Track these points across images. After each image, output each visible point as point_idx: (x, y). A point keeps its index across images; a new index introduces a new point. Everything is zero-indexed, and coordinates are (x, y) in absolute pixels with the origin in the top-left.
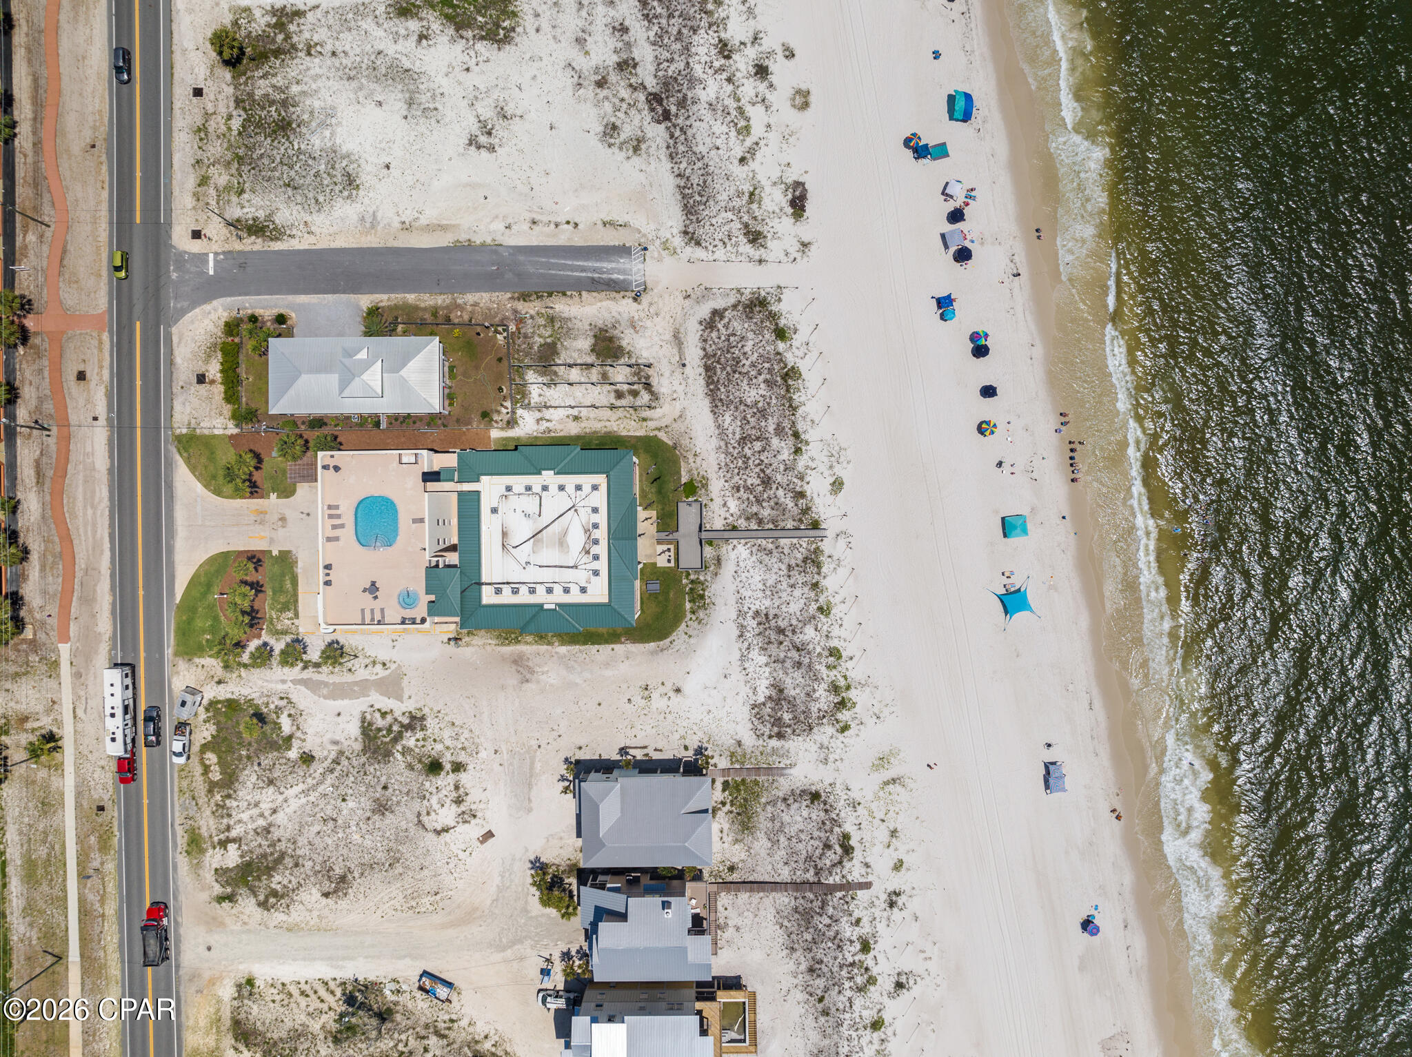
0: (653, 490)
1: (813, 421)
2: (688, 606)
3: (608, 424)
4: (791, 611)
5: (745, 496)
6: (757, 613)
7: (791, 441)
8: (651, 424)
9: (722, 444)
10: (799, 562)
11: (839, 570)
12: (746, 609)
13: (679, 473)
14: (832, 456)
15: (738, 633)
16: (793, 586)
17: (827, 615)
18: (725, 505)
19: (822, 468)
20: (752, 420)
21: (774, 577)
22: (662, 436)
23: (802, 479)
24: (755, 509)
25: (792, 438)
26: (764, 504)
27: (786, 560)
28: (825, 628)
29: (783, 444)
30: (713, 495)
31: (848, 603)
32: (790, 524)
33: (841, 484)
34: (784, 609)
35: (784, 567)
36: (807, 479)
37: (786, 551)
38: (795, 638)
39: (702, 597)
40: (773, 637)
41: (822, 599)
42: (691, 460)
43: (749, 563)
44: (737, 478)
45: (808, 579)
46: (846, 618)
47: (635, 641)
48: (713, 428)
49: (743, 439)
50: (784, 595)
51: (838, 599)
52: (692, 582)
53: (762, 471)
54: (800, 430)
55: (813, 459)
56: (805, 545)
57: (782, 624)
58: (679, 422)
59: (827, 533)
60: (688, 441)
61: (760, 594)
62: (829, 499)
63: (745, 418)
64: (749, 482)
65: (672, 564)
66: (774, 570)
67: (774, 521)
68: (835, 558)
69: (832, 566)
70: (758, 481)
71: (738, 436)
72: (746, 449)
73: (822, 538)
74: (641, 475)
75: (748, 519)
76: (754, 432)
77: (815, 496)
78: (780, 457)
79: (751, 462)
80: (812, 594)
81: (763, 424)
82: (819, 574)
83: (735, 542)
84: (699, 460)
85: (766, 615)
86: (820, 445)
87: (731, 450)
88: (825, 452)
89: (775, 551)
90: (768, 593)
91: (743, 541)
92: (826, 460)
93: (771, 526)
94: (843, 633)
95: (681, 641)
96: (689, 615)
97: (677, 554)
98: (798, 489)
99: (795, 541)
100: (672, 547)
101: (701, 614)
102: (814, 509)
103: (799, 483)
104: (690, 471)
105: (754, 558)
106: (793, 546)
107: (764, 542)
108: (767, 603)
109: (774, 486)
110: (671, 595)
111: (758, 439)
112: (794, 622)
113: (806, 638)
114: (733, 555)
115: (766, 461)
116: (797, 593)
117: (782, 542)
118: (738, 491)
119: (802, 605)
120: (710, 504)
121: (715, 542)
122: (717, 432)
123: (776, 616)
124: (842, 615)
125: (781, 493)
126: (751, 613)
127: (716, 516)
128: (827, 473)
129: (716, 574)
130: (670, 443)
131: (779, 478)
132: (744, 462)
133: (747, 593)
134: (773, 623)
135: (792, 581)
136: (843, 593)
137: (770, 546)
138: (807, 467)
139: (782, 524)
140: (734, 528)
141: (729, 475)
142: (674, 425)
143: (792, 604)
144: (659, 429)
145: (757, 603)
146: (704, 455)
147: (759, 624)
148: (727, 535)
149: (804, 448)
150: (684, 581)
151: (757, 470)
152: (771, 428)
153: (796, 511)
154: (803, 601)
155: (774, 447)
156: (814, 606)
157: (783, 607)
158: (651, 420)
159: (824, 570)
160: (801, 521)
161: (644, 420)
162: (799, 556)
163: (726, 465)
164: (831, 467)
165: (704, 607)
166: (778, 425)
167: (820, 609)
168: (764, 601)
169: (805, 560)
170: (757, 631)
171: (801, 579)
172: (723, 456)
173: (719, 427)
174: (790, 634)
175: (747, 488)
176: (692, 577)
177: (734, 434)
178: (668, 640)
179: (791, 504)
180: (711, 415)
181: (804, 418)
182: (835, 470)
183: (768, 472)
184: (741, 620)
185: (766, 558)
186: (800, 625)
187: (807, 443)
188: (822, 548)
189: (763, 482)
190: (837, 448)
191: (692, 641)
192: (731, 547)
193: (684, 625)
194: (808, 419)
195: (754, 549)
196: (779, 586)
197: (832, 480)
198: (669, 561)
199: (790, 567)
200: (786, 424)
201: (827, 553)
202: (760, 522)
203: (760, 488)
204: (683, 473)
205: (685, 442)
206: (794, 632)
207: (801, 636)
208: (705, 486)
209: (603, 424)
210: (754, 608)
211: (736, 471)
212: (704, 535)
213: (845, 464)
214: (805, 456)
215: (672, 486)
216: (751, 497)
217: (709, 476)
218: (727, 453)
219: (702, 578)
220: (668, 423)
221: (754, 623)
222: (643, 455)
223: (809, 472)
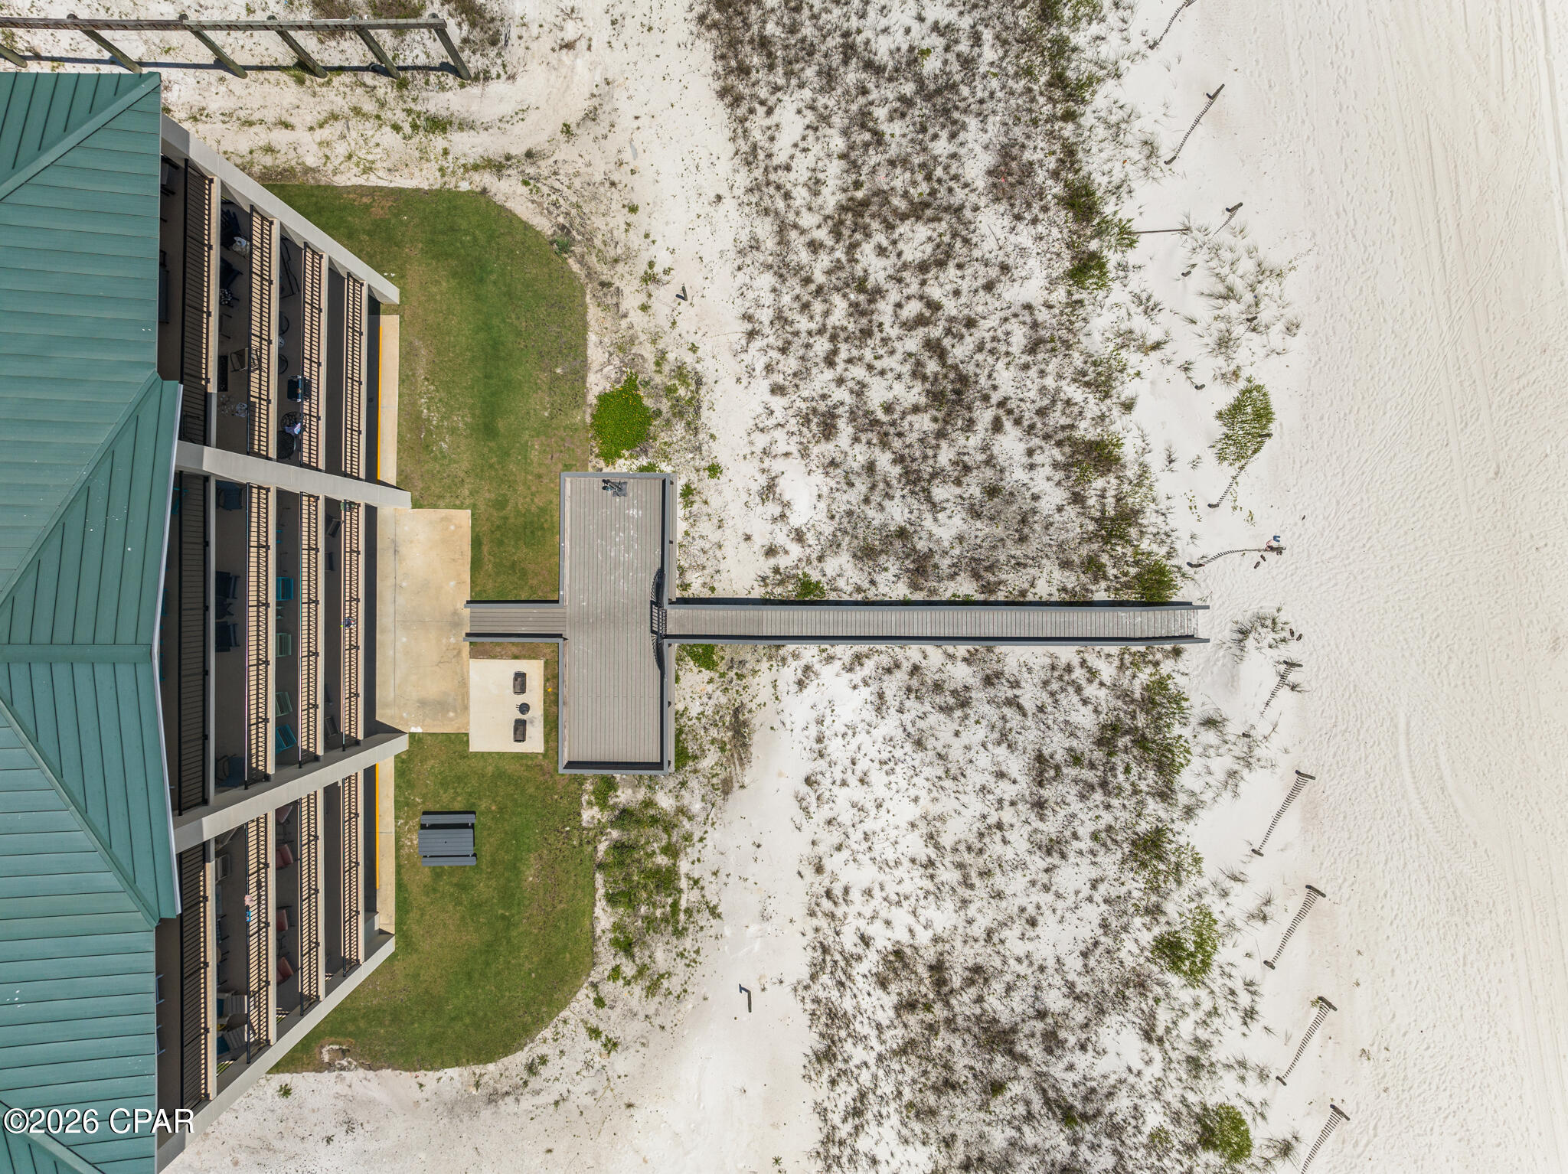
0: (461, 420)
1: (1150, 147)
2: (604, 917)
3: (280, 138)
4: (1043, 952)
5: (859, 455)
6: (898, 959)
7: (1058, 225)
8: (465, 145)
9: (765, 229)
10: (1084, 745)
11: (1253, 781)
12: (849, 941)
13: (576, 350)
14: (1229, 295)
15: (812, 1041)
16: (1053, 847)
17: (1197, 974)
18: (769, 491)
19: (1188, 345)
20: (894, 130)
21: (976, 806)
22: (509, 192)
23: (1102, 386)
24: (897, 512)
25: (1062, 215)
26: (941, 492)
27: (1029, 738)
28: (1186, 1028)
29: (1025, 236)
30: (721, 452)
31: (1282, 919)
32: (1049, 581)
33: (1264, 415)
34: (1015, 946)
35: (1016, 765)
36: (1126, 388)
37: (1030, 696)
38: (1057, 1070)
39: (666, 880)
40: (960, 1063)
41: (1177, 906)
42: (631, 301)
43: (871, 746)
44: (822, 379)
45: (1120, 814)
46: (1268, 982)
47: (373, 1062)
48: (725, 166)
49: (857, 208)
50: (1015, 884)
51: (1243, 899)
52: (625, 817)
53: (934, 347)
54: (1100, 181)
55: (1149, 307)
56: (1107, 671)
57: (1003, 1008)
58: (584, 139)
59: (1200, 623)
60: (622, 217)
61: (914, 882)
62: (1215, 476)
63: (864, 119)
64: (877, 394)
65: (535, 743)
66: (975, 779)
67: (978, 567)
68: (1233, 729)
69: (1221, 765)
70: (915, 394)
71: (831, 199)
72: (867, 255)
73: (1178, 642)
74: (407, 355)
75: (866, 554)
76: (900, 180)
77: (1156, 461)
78: (1013, 293)
79: (884, 309)
80: (1135, 885)
81: (941, 147)
82: (1165, 794)
83: (810, 653)
84: (664, 297)
85: (938, 968)
86: (1179, 250)
87: (804, 256)
88: (1201, 280)
89: (978, 695)
90: (949, 875)
91: (844, 652)
92: (1203, 310)
93: (966, 587)
94: (1256, 1047)
95: (572, 1064)
96: (607, 958)
97: (552, 700)
98: (1086, 431)
99: (1067, 653)
100: (534, 669)
101: (661, 953)
102: (1149, 518)
103: (1093, 408)
104: (624, 346)
105: (890, 725)
106: (1059, 678)
107: (935, 655)
108: (943, 917)
109: (984, 417)
110: (530, 876)
111: (917, 211)
112: (1055, 1001)
113: (1104, 1068)
114: (799, 709)
115: (951, 307)
116: (1072, 876)
117: (1013, 657)
118: (829, 430)
119: (1088, 930)
120: (707, 486)
121: (726, 651)
122: (743, 179)
123: (977, 973)
124: (1252, 969)
125: (1010, 444)
126: (871, 962)
127: (731, 539)
128: (1207, 366)
129: (726, 787)
130: (544, 225)
131: (1006, 379)
132: (856, 310)
133: (858, 875)
134: (964, 1004)
135: (1051, 827)
136: (1261, 876)
137: (961, 674)
138: (1126, 339)
139: (1013, 581)
140: (809, 596)
141: (791, 364)
142: (565, 152)
143: (1048, 926)
144: (498, 166)
145: (901, 917)
146: (685, 275)
147: (908, 1005)
148: (775, 621)
149: (1112, 258)
150: (590, 815)
151: (913, 343)
152: (976, 167)
153: (1073, 525)
154: (1092, 913)
155: (987, 247)
156: (1142, 935)
157: (1011, 934)
158: (465, 125)
159: (1186, 779)
160: (1093, 567)
161: (438, 125)
162: (1085, 719)
163: (780, 319)
164: (1224, 343)
165: (674, 923)
166: (1006, 153)
167: (1169, 949)
168: (929, 912)
169: (1107, 737)
170: (895, 1037)
171: (1088, 817)
172: (768, 280)
173: (750, 159)
174: (1036, 1053)
175: (866, 423)
176: (625, 796)
177: (815, 186)
178: (517, 1060)
179: (1052, 496)
180: (720, 111)
181: (1116, 130)
182: (1241, 356)
183: (959, 352)
184: (825, 987)
185: (944, 729)
186: (1079, 1015)
187: (1127, 237)
188: (1179, 683)
189: (936, 397)
190: (1247, 266)
191: (620, 1062)
192: (789, 674)
193: (582, 1000)
194: (1133, 134)
195: (893, 686)
196: (995, 848)
197: (1225, 396)
198: (520, 730)
199: (1042, 767)
200: (1039, 152)
201: (1198, 706)
202: (920, 567)
203: (924, 423)
204: (596, 354)
205: (609, 221)
206: (1052, 1042)
207: (1082, 1060)
208: (688, 410)
209: (259, 136)
210: (883, 939)
211: (822, 346)
212: (677, 619)
213: (1276, 336)
214: (1118, 293)
215: (539, 404)
216: (884, 460)
217: (707, 368)
218: (783, 269)
219: (665, 802)
220: (536, 141)
221: (880, 1005)
222: (417, 271)
223: (1132, 358)
